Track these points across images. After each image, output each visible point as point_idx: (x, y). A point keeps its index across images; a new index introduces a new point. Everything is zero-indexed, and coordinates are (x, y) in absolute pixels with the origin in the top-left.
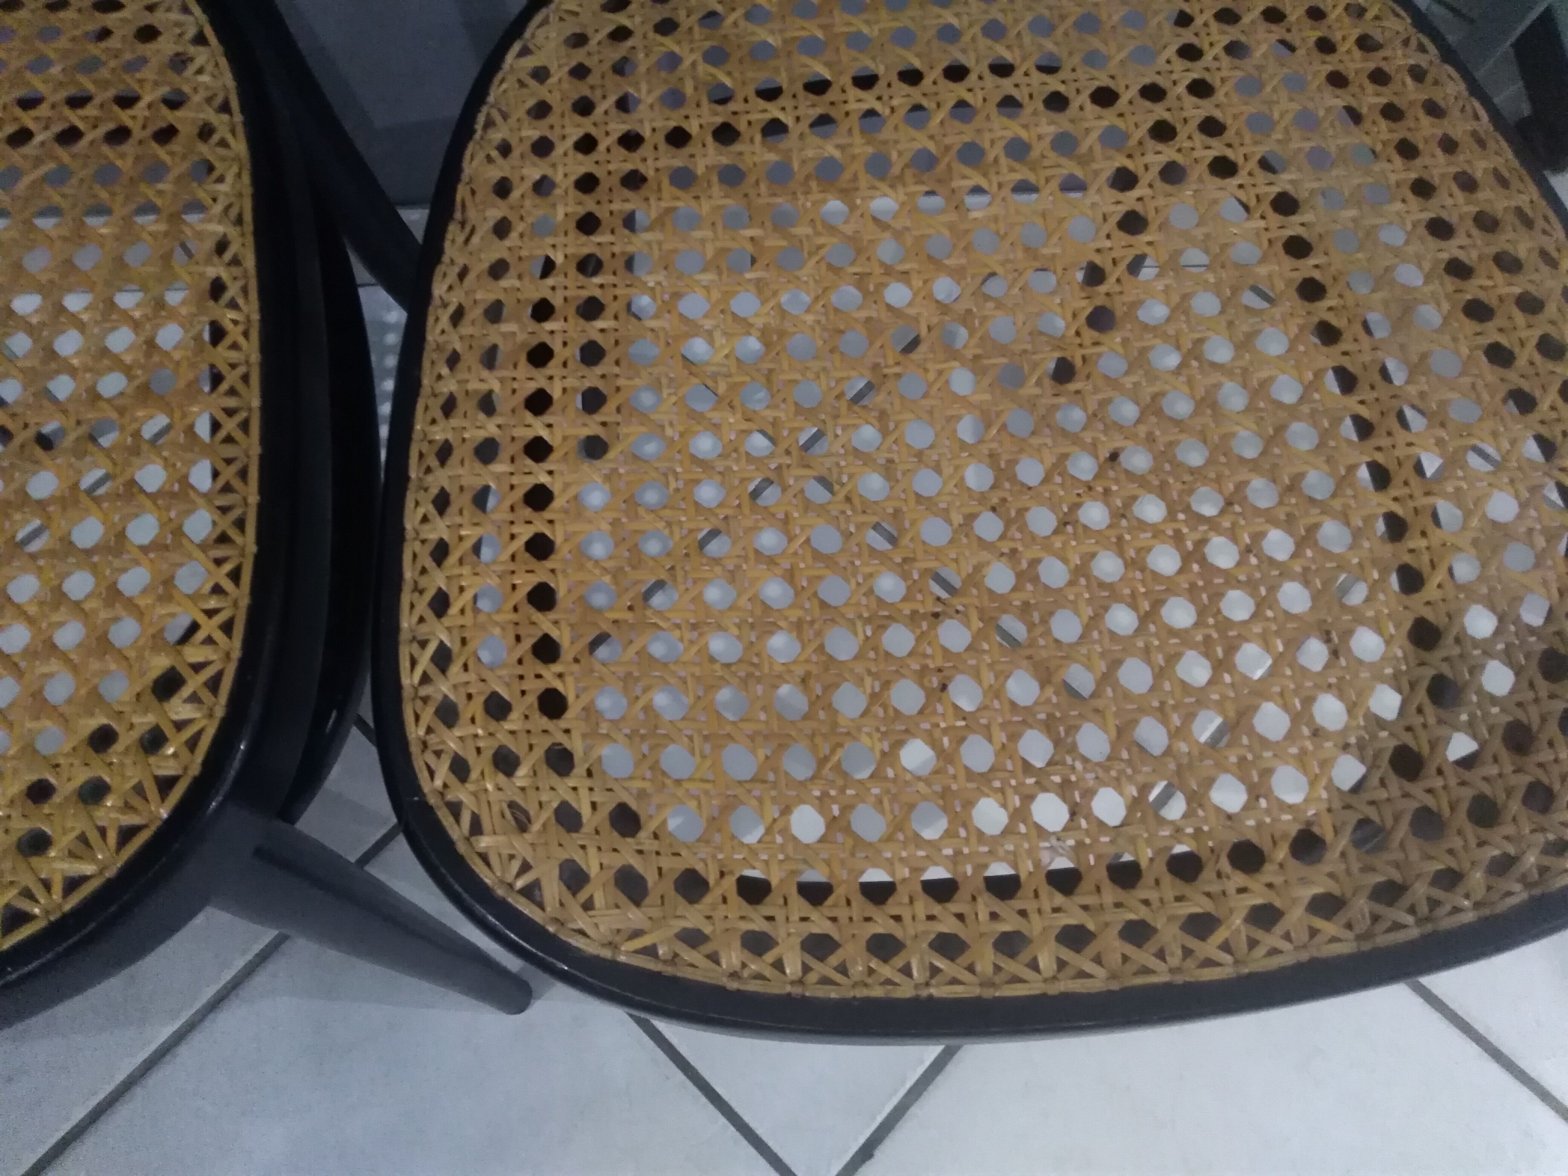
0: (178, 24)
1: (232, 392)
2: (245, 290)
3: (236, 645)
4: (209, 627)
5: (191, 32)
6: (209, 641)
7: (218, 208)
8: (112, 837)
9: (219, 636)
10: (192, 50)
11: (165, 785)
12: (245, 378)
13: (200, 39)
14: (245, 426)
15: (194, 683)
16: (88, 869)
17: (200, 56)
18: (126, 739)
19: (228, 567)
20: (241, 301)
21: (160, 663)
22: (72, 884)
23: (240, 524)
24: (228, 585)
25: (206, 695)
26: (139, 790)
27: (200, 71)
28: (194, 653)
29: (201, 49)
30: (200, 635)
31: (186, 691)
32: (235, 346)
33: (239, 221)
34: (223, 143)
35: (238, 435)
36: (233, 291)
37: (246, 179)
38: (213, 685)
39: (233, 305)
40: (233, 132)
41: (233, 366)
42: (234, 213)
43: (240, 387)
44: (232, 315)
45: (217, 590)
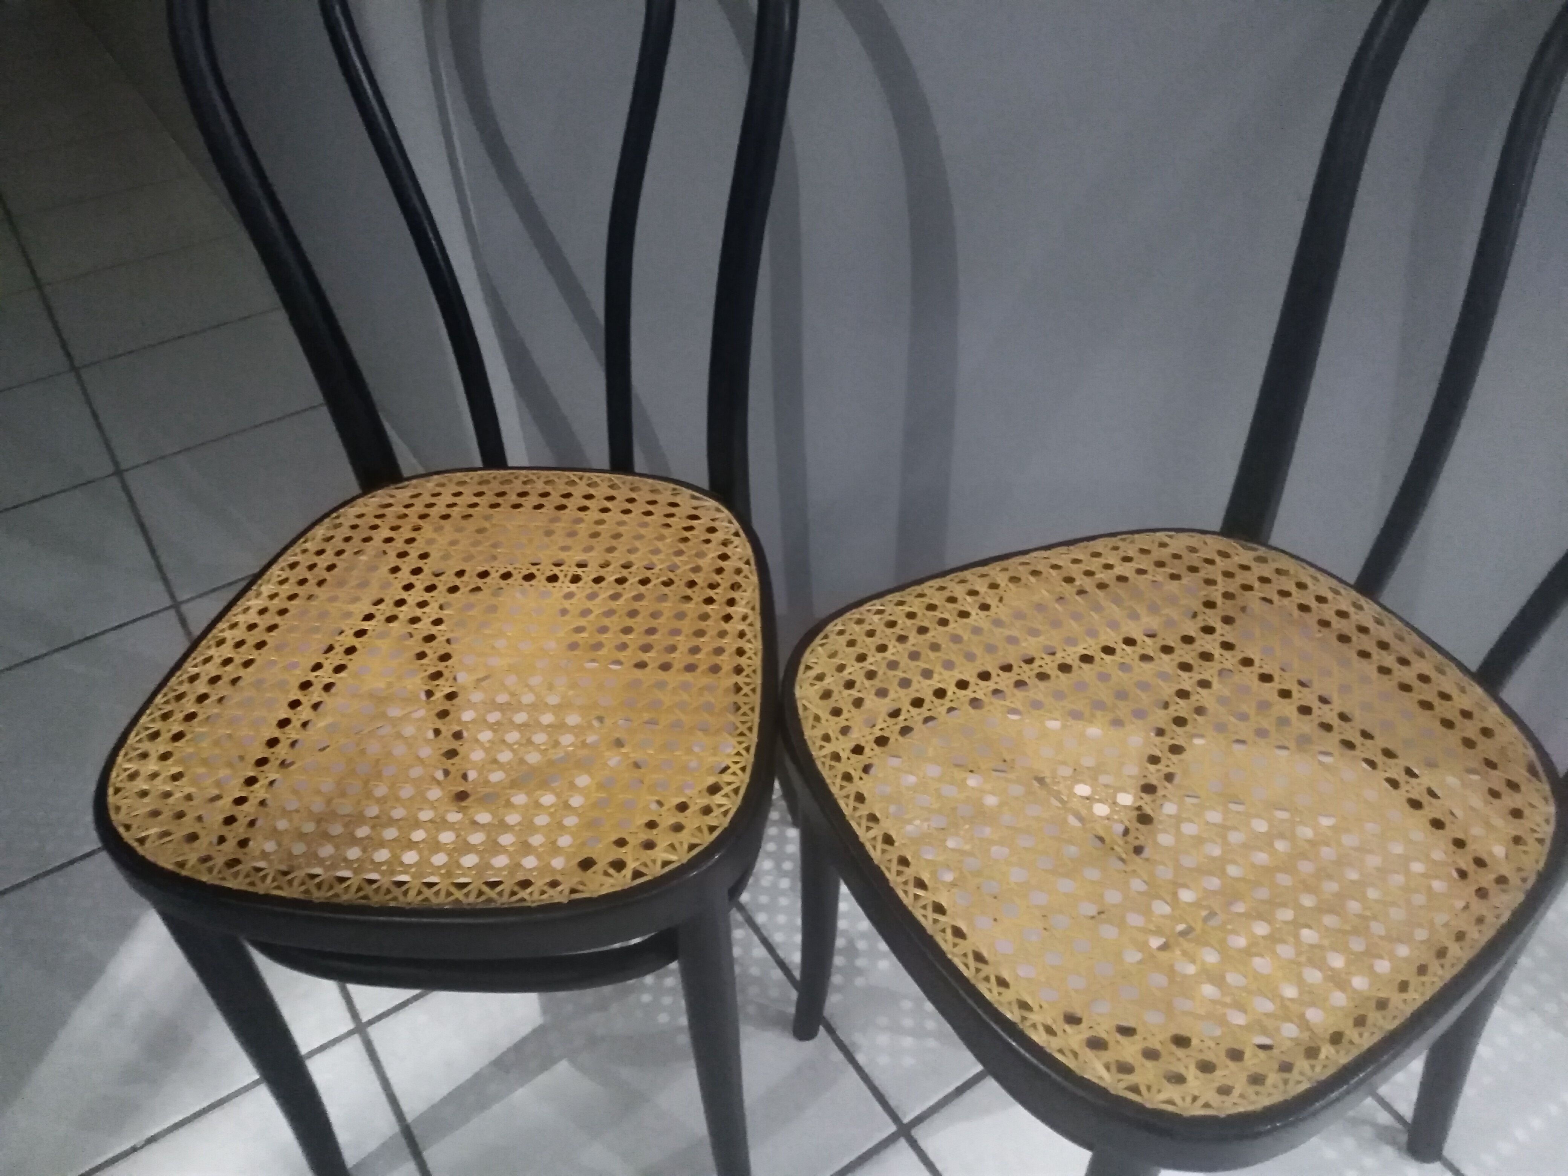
0: (727, 527)
1: (748, 676)
2: (755, 637)
3: (746, 778)
4: (735, 768)
5: (733, 531)
6: (734, 774)
7: (744, 602)
8: (686, 846)
9: (739, 772)
10: (733, 538)
11: (712, 829)
12: (754, 671)
13: (737, 534)
14: (754, 690)
15: (727, 789)
16: (673, 857)
17: (736, 541)
18: (693, 808)
19: (744, 745)
20: (752, 640)
21: (711, 780)
22: (665, 864)
23: (750, 729)
24: (744, 752)
25: (732, 795)
26: (699, 829)
27: (736, 547)
28: (727, 777)
29: (737, 538)
30: (730, 771)
31: (723, 792)
32: (750, 658)
33: (753, 609)
34: (746, 577)
35: (750, 693)
36: (749, 636)
37: (757, 592)
38: (736, 791)
39: (749, 641)
40: (751, 572)
41: (749, 666)
42: (751, 605)
43: (752, 675)
44: (750, 645)
45: (738, 754)
